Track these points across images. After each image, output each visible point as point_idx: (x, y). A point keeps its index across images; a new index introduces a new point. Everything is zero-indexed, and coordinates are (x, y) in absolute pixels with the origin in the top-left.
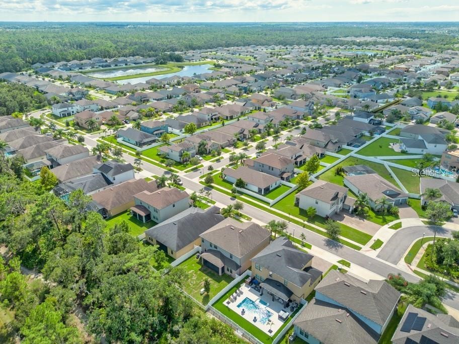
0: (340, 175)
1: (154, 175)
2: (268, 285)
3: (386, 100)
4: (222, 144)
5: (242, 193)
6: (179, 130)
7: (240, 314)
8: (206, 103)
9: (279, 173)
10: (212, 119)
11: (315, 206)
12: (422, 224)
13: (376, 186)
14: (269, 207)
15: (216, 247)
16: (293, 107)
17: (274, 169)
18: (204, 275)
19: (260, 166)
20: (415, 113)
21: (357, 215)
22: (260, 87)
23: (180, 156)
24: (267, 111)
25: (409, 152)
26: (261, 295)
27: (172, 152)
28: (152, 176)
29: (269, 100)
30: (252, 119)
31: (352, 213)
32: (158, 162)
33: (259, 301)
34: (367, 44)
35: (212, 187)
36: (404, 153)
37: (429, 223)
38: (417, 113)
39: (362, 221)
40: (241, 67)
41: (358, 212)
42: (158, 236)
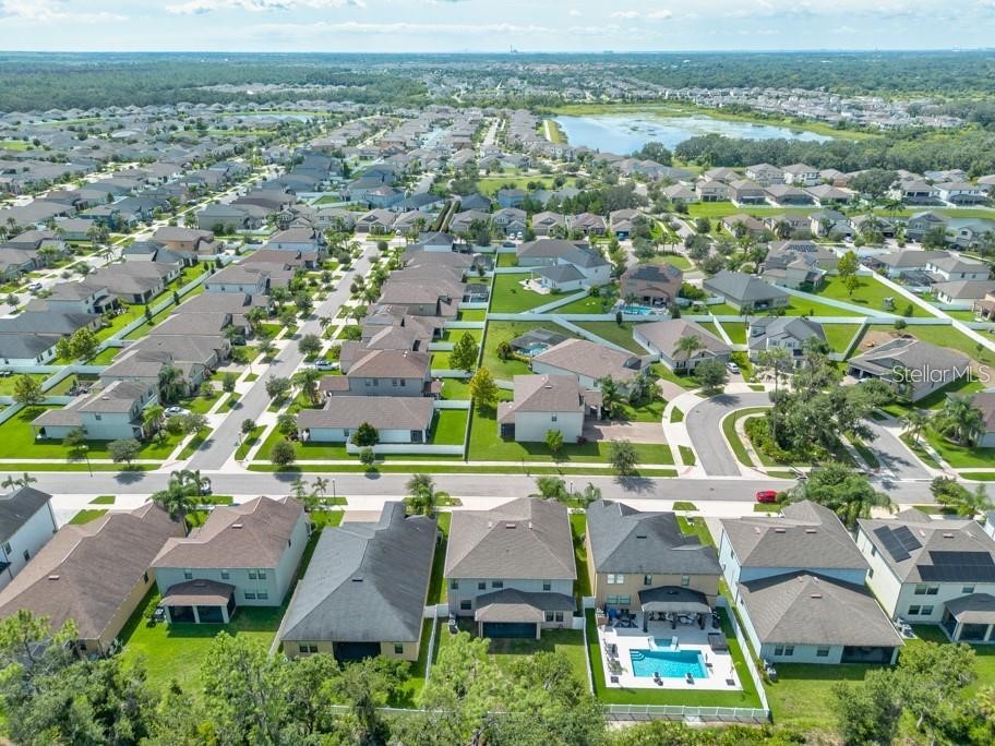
0: (511, 359)
1: (95, 497)
2: (656, 603)
3: (431, 206)
4: (205, 361)
5: (381, 457)
6: (35, 359)
7: (656, 686)
8: (25, 271)
9: (420, 386)
10: (98, 310)
11: (555, 426)
12: (700, 400)
13: (605, 358)
14: (463, 464)
15: (498, 584)
16: (282, 245)
17: (406, 382)
18: (509, 656)
19: (368, 385)
20: (506, 222)
21: (611, 419)
22: (140, 210)
23: (132, 423)
24: (224, 263)
25: (563, 291)
26: (645, 630)
27: (98, 418)
28: (92, 503)
29: (208, 239)
30: (219, 287)
31: (603, 418)
32: (64, 461)
33: (653, 643)
34: (276, 99)
35: (298, 469)
36: (556, 293)
37: (706, 394)
38: (510, 222)
39: (626, 426)
40: (26, 170)
41: (612, 415)
42: (334, 629)
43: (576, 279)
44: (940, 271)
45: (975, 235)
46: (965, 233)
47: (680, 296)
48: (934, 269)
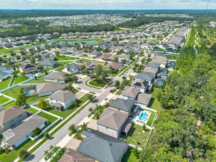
12: (77, 84)
43: (6, 75)
44: (70, 51)
45: (64, 44)
46: (62, 44)
47: (38, 69)
48: (69, 51)
